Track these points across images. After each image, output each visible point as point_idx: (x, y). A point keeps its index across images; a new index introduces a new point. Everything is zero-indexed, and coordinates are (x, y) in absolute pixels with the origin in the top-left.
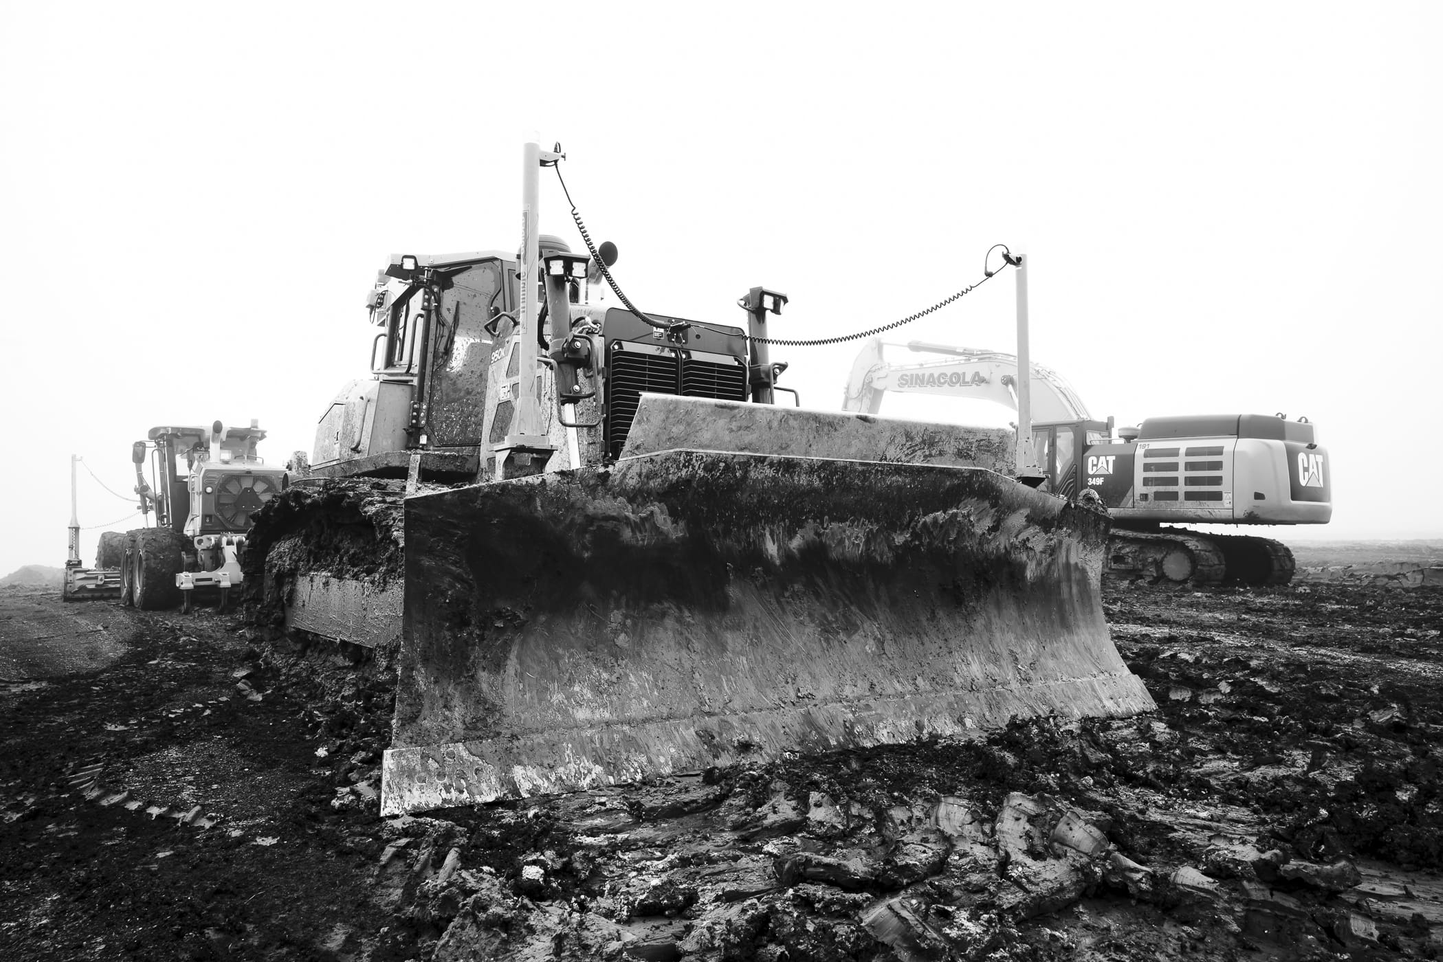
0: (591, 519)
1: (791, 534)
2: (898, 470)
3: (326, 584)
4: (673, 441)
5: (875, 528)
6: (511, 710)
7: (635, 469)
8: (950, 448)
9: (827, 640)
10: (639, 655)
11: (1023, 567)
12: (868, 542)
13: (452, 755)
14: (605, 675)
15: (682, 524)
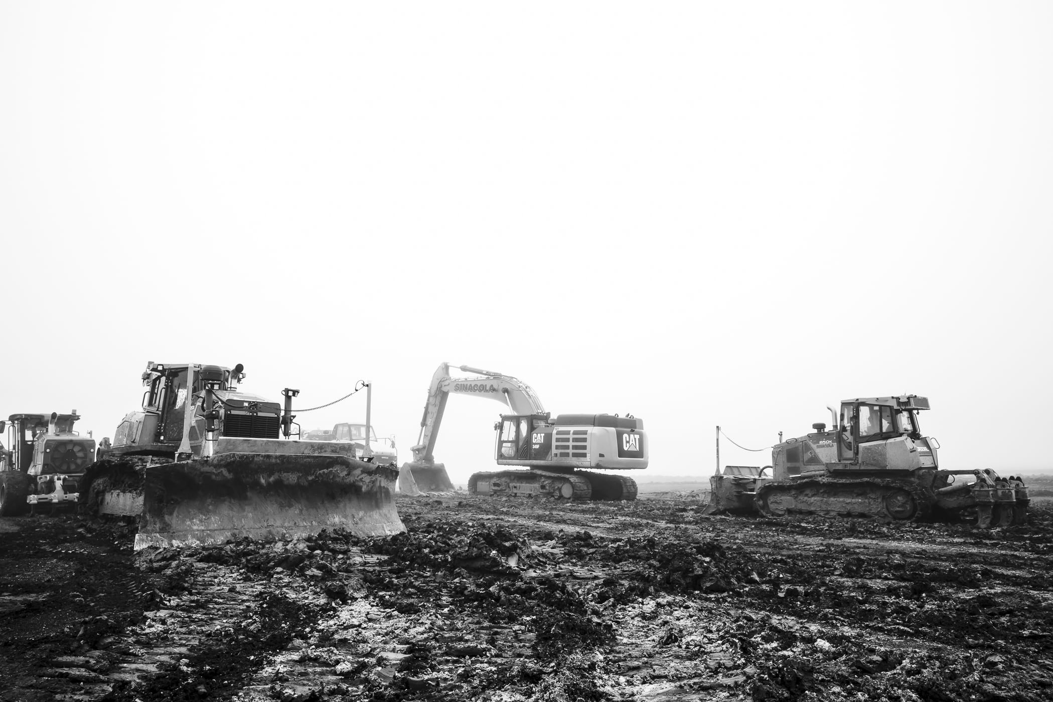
0: (202, 473)
1: (270, 476)
2: (308, 457)
3: (118, 495)
4: (229, 450)
5: (301, 475)
6: (174, 526)
7: (216, 459)
8: (329, 450)
9: (281, 509)
10: (216, 512)
11: (361, 487)
12: (298, 479)
13: (155, 536)
14: (204, 517)
15: (232, 474)
